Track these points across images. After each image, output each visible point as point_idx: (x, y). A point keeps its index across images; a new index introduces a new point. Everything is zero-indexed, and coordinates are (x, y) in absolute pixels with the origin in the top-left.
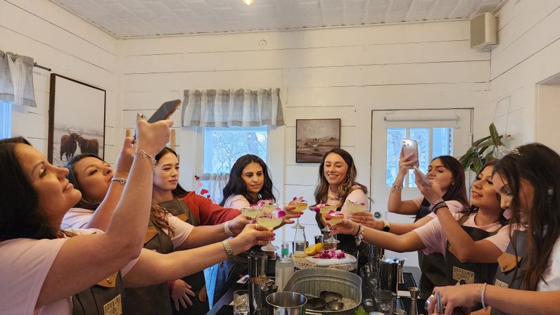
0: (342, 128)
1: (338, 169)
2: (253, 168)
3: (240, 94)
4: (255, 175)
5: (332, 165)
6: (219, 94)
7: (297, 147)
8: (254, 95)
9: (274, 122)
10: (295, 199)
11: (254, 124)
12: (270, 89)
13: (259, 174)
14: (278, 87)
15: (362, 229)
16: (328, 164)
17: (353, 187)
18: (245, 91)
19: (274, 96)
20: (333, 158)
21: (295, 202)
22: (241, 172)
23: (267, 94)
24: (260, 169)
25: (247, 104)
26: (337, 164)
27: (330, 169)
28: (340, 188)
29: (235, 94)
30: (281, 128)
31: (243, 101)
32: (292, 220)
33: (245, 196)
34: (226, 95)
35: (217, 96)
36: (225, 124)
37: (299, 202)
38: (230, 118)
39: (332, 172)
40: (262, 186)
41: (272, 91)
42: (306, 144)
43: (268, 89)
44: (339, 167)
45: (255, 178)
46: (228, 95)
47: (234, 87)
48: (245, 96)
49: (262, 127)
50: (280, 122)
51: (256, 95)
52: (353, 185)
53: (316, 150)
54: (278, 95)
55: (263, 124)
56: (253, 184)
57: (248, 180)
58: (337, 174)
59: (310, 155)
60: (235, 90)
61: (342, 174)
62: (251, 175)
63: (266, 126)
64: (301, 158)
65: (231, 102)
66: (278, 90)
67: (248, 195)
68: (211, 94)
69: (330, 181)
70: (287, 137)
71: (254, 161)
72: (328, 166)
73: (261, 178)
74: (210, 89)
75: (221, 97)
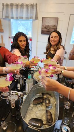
0: (59, 22)
1: (56, 39)
2: (22, 38)
3: (22, 5)
4: (23, 41)
5: (53, 38)
6: (15, 5)
7: (42, 28)
8: (27, 6)
9: (34, 18)
10: (35, 57)
11: (27, 18)
12: (33, 4)
13: (24, 41)
14: (36, 3)
15: (63, 72)
16: (52, 37)
17: (60, 47)
18: (24, 4)
19: (35, 7)
20: (54, 34)
21: (35, 58)
22: (17, 40)
23: (32, 6)
24: (25, 39)
25: (25, 10)
26: (55, 37)
27: (53, 39)
28: (55, 47)
29: (20, 6)
30: (37, 21)
31: (23, 8)
32: (33, 66)
33: (19, 49)
34: (17, 6)
35: (14, 6)
36: (17, 18)
37: (37, 58)
38: (19, 16)
39: (53, 40)
40: (26, 45)
41: (34, 5)
42: (45, 27)
43: (32, 4)
44: (56, 38)
45: (23, 42)
46: (18, 6)
47: (20, 3)
48: (24, 6)
49: (30, 20)
50: (36, 18)
51: (28, 6)
52: (60, 46)
53: (48, 30)
54: (36, 6)
55: (31, 19)
56: (22, 45)
57: (20, 43)
58: (55, 41)
59: (46, 32)
60: (20, 4)
61: (57, 41)
62: (21, 41)
63: (31, 20)
64: (43, 33)
65: (19, 9)
66: (36, 4)
67: (20, 49)
68: (12, 5)
69: (52, 44)
70: (39, 24)
71: (23, 35)
72: (52, 38)
73: (25, 43)
74: (11, 3)
75: (15, 7)
